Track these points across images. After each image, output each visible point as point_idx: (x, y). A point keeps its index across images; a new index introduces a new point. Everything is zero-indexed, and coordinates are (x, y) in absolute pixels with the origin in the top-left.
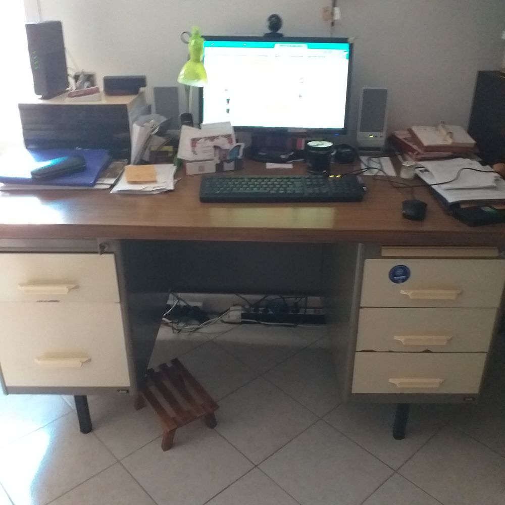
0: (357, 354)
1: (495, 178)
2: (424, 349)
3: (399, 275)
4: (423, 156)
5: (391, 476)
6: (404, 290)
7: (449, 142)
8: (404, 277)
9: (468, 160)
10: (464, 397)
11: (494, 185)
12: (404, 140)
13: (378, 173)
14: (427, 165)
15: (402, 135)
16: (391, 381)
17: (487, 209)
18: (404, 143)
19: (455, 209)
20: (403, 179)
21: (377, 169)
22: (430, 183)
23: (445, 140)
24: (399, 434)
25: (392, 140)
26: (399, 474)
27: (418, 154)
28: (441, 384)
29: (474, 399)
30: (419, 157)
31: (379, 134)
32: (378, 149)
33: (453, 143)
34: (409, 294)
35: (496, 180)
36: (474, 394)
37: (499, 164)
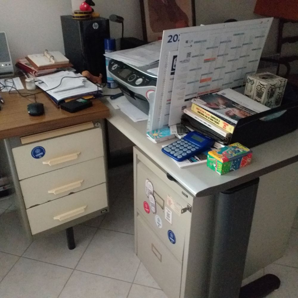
0: (27, 210)
1: (83, 81)
2: (69, 193)
3: (38, 153)
4: (39, 73)
5: (72, 273)
6: (45, 161)
7: (53, 62)
8: (42, 153)
9: (67, 72)
10: (101, 211)
11: (83, 84)
12: (26, 65)
13: (11, 89)
14: (42, 78)
15: (24, 62)
16: (55, 218)
17: (81, 100)
18: (26, 66)
19: (62, 104)
20: (29, 90)
21: (10, 87)
22: (45, 90)
23: (50, 61)
24: (72, 246)
25: (18, 66)
26: (77, 270)
27: (36, 72)
28: (85, 209)
29: (106, 210)
30: (36, 74)
31: (8, 63)
32: (11, 73)
33: (55, 62)
34: (49, 163)
35: (84, 81)
36: (106, 207)
37: (85, 71)
